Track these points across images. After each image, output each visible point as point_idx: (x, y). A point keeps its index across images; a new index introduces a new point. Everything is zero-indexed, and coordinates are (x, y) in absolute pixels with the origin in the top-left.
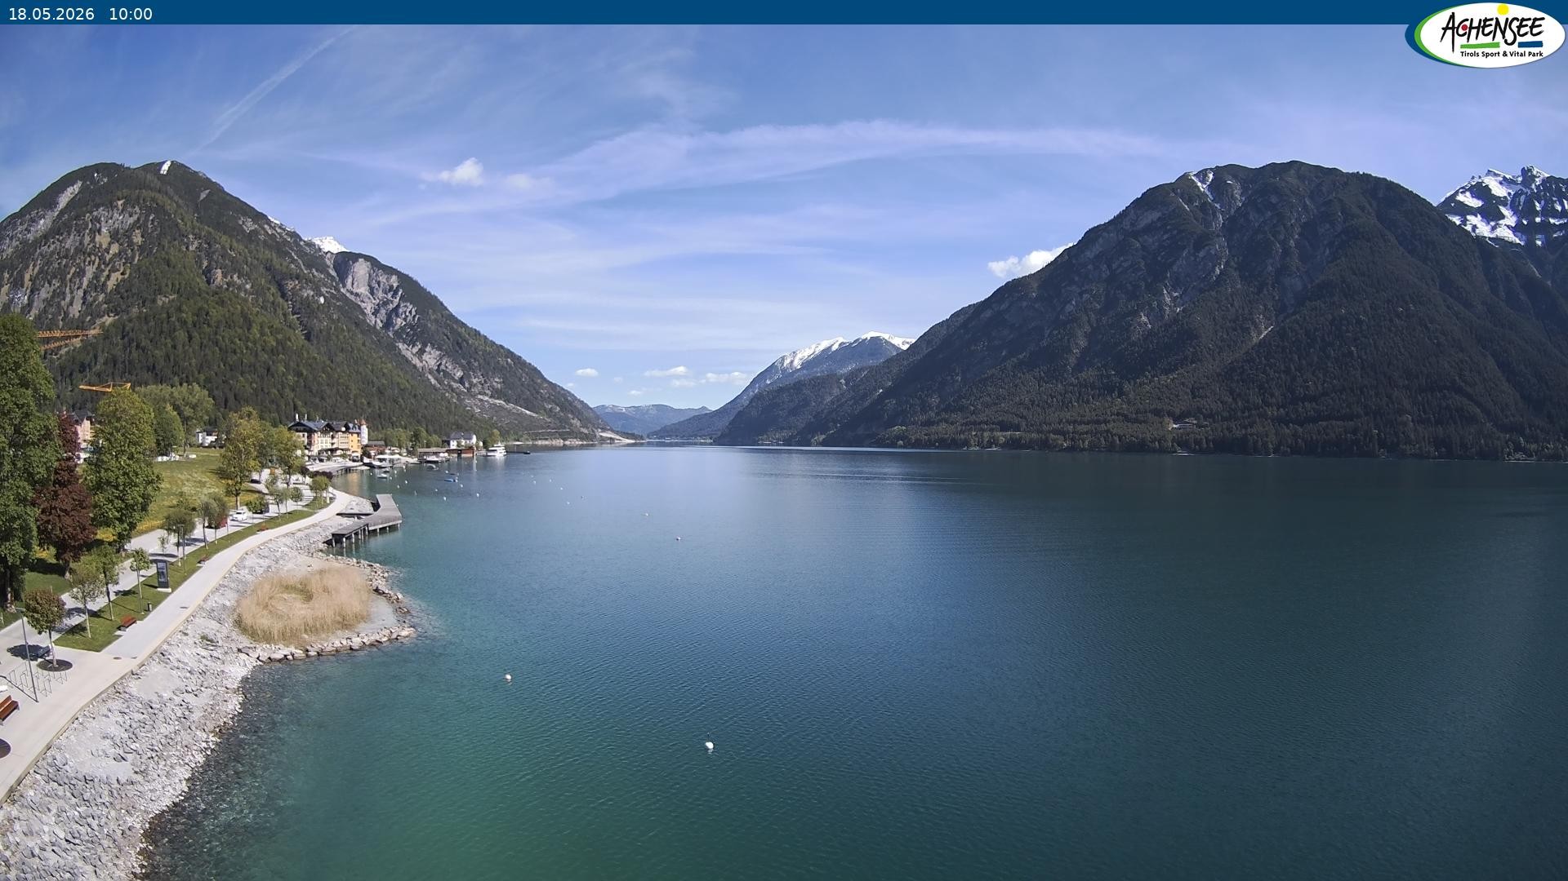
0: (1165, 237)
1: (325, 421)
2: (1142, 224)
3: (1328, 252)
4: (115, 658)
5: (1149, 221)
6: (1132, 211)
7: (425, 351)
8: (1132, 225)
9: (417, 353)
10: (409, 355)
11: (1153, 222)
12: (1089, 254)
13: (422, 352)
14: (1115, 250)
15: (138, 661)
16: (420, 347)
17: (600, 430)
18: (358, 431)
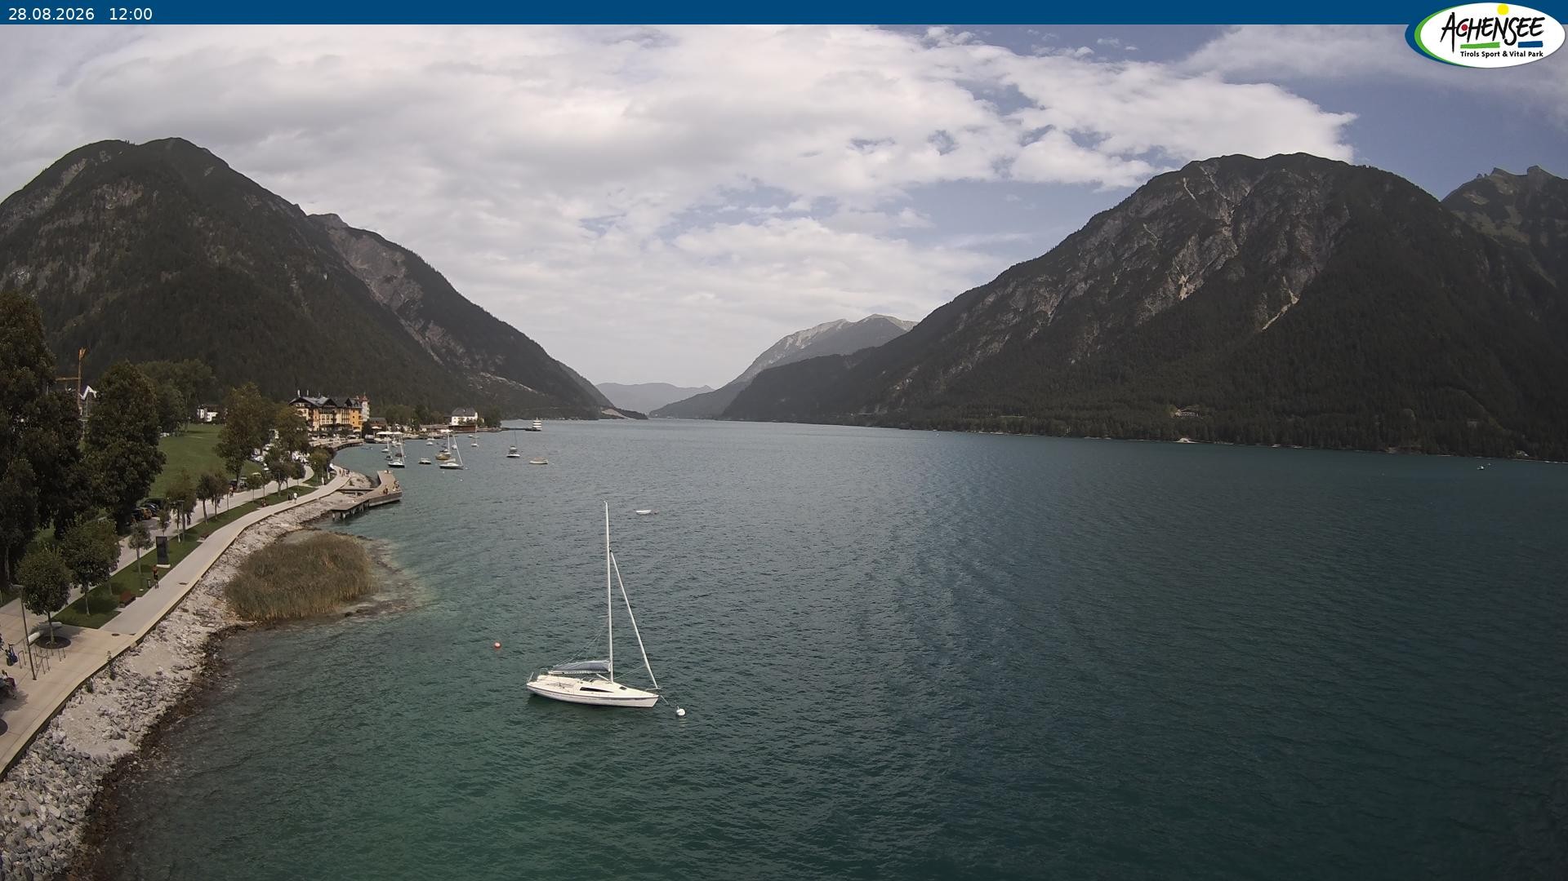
0: (1171, 224)
1: (326, 397)
2: (1147, 212)
3: (1332, 244)
4: (113, 635)
5: (1155, 208)
6: (1138, 199)
7: (428, 328)
8: (1138, 212)
9: (419, 329)
10: (411, 331)
11: (1158, 210)
12: (1094, 241)
13: (424, 329)
14: (1119, 237)
15: (137, 637)
16: (423, 323)
17: (602, 408)
18: (359, 407)
